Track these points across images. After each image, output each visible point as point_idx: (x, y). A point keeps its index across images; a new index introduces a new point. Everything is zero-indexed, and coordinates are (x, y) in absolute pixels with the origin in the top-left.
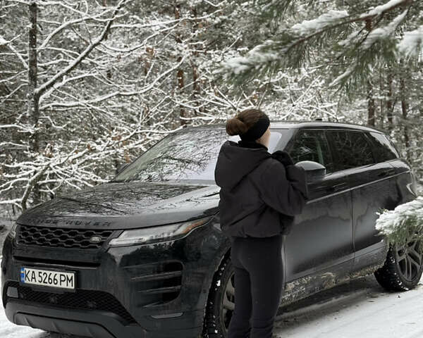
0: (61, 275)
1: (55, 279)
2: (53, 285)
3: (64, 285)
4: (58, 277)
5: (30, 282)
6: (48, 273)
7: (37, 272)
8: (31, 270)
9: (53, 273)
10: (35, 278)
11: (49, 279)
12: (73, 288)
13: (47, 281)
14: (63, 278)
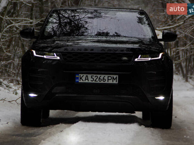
0: (108, 77)
1: (103, 79)
2: (102, 82)
3: (110, 82)
4: (106, 78)
5: (84, 82)
6: (99, 76)
7: (89, 76)
8: (85, 75)
9: (103, 76)
10: (88, 79)
11: (99, 79)
12: (117, 83)
13: (97, 80)
14: (110, 78)
